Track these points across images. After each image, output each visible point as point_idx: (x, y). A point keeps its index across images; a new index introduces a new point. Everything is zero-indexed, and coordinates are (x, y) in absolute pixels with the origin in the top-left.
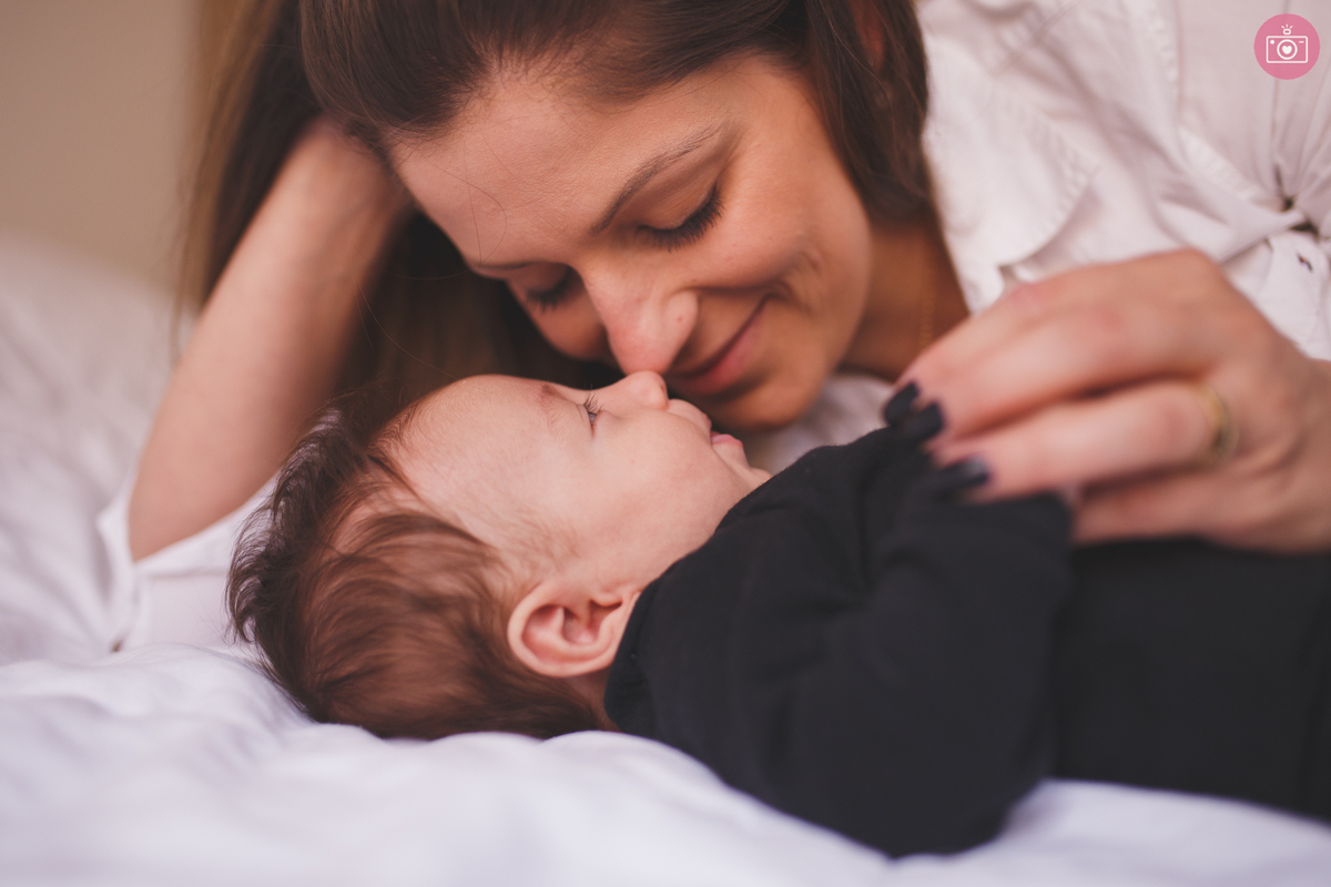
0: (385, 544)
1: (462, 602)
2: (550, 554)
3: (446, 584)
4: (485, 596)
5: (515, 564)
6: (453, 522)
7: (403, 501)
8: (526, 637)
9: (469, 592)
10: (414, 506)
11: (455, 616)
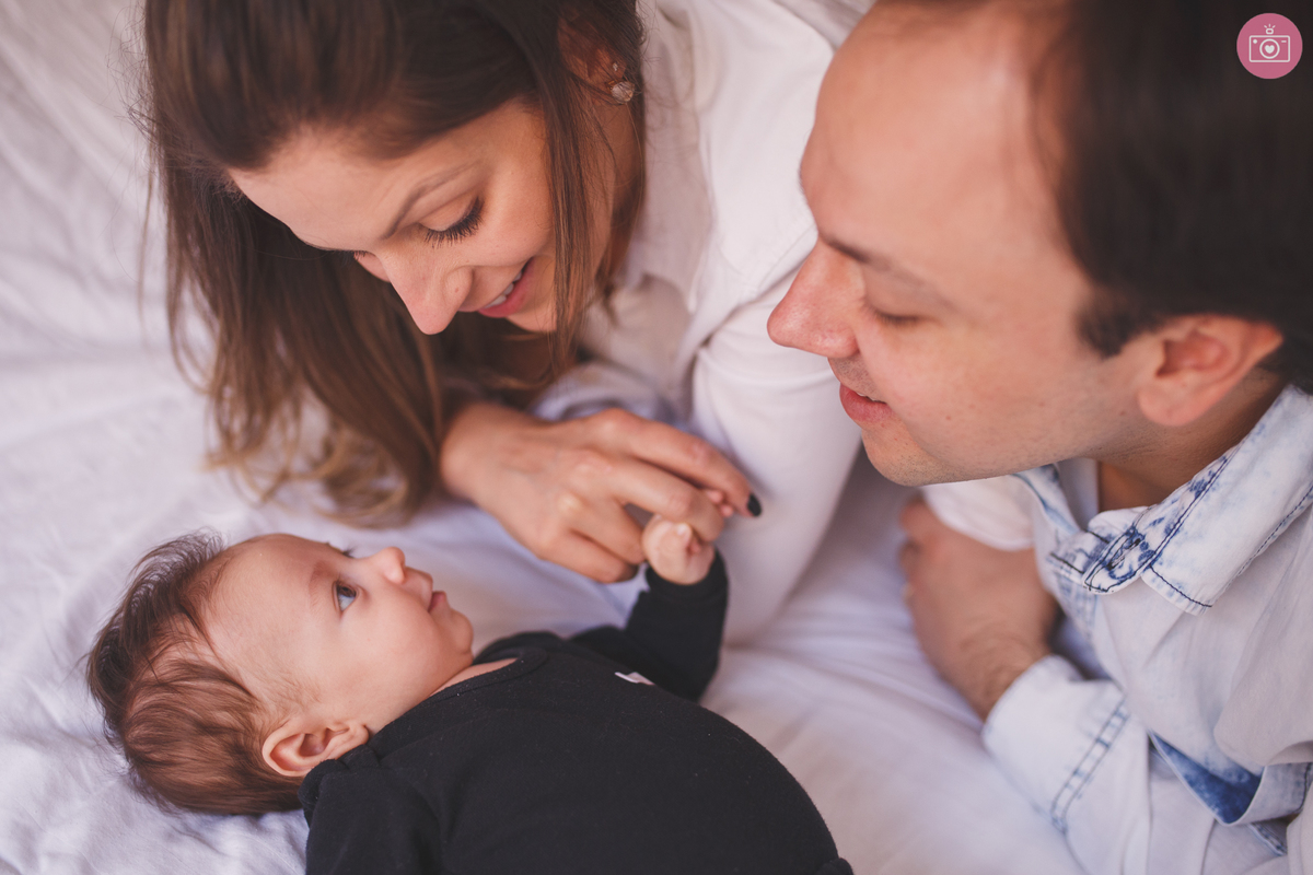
0: (186, 683)
1: (233, 730)
2: (298, 701)
3: (224, 718)
4: (250, 728)
5: (272, 707)
6: (237, 678)
7: (206, 656)
8: (274, 755)
9: (240, 726)
10: (211, 660)
11: (228, 738)
